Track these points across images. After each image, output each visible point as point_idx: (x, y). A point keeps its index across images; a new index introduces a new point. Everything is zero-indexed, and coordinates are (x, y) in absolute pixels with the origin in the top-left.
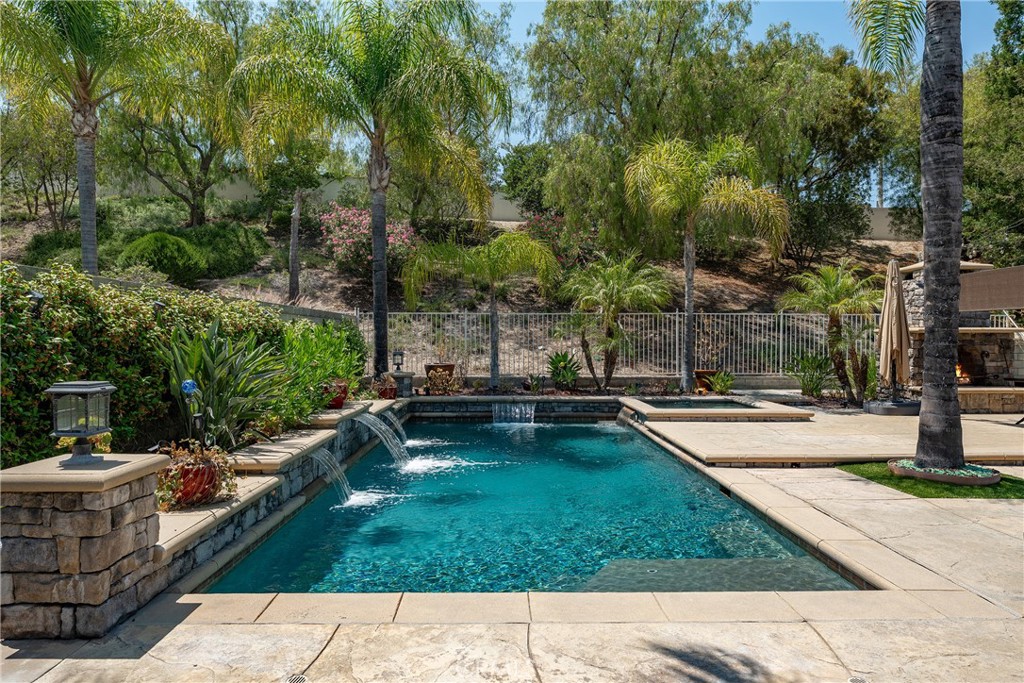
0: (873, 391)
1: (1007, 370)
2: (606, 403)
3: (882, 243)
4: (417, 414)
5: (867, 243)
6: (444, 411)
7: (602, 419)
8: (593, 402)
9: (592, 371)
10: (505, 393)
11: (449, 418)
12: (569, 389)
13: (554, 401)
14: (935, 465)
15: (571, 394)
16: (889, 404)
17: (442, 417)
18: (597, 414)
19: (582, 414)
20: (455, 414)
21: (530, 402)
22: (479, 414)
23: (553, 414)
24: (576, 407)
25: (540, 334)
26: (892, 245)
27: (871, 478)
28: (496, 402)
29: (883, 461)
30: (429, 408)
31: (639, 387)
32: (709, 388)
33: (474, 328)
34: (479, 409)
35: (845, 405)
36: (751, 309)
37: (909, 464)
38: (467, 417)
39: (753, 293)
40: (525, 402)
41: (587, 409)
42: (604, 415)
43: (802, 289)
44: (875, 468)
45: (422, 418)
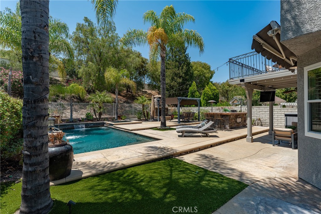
0: (149, 118)
1: (167, 114)
2: (101, 123)
3: (146, 90)
5: (144, 90)
7: (100, 126)
9: (96, 116)
10: (75, 122)
12: (91, 120)
14: (163, 127)
15: (92, 122)
16: (152, 120)
20: (63, 128)
21: (83, 124)
22: (70, 127)
23: (89, 126)
24: (94, 124)
25: (77, 108)
26: (147, 91)
27: (155, 130)
28: (74, 124)
29: (156, 127)
31: (107, 119)
32: (121, 119)
33: (58, 106)
35: (145, 121)
36: (124, 103)
37: (160, 127)
38: (66, 129)
39: (124, 99)
40: (81, 124)
43: (138, 100)
44: (155, 129)
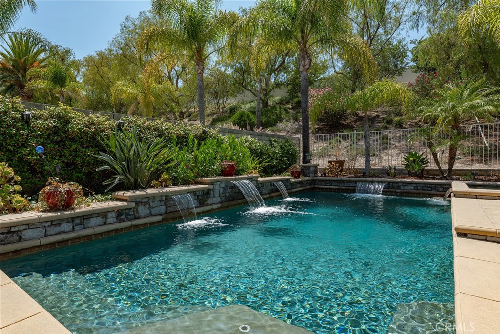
4: (317, 186)
6: (331, 185)
7: (437, 196)
8: (431, 184)
9: (438, 163)
10: (370, 176)
11: (333, 189)
12: (416, 175)
13: (401, 182)
15: (417, 179)
17: (329, 189)
18: (432, 192)
19: (421, 191)
20: (336, 187)
21: (382, 182)
22: (351, 188)
23: (399, 191)
24: (417, 187)
28: (360, 181)
30: (323, 183)
31: (474, 175)
34: (351, 185)
38: (344, 189)
40: (379, 182)
41: (425, 188)
42: (438, 193)
45: (319, 189)
